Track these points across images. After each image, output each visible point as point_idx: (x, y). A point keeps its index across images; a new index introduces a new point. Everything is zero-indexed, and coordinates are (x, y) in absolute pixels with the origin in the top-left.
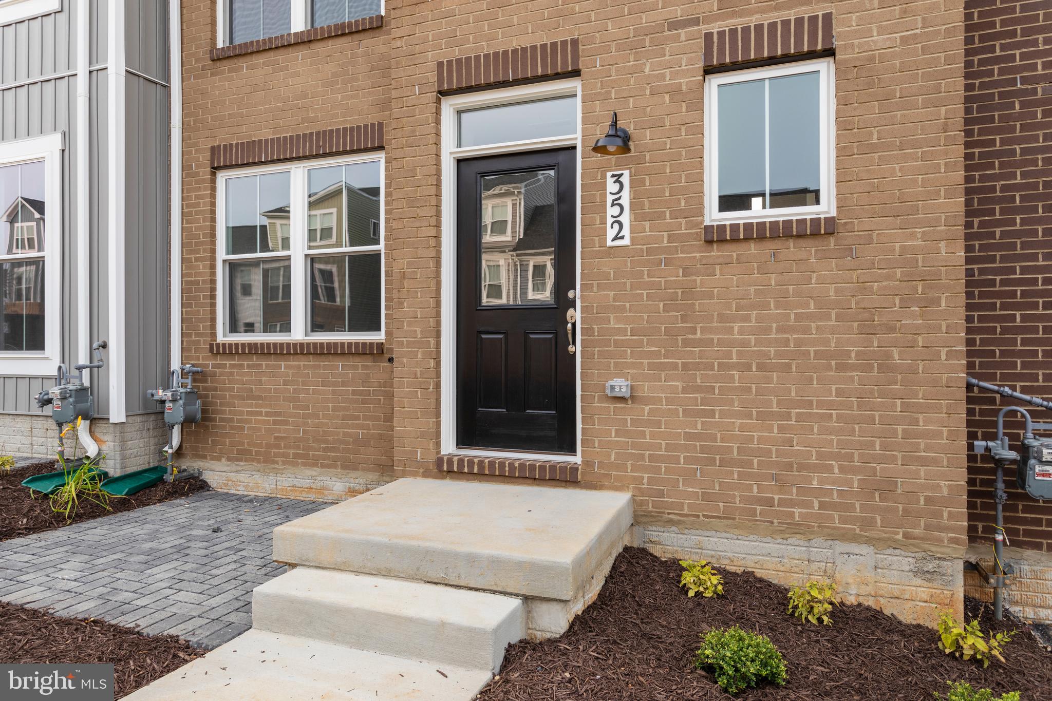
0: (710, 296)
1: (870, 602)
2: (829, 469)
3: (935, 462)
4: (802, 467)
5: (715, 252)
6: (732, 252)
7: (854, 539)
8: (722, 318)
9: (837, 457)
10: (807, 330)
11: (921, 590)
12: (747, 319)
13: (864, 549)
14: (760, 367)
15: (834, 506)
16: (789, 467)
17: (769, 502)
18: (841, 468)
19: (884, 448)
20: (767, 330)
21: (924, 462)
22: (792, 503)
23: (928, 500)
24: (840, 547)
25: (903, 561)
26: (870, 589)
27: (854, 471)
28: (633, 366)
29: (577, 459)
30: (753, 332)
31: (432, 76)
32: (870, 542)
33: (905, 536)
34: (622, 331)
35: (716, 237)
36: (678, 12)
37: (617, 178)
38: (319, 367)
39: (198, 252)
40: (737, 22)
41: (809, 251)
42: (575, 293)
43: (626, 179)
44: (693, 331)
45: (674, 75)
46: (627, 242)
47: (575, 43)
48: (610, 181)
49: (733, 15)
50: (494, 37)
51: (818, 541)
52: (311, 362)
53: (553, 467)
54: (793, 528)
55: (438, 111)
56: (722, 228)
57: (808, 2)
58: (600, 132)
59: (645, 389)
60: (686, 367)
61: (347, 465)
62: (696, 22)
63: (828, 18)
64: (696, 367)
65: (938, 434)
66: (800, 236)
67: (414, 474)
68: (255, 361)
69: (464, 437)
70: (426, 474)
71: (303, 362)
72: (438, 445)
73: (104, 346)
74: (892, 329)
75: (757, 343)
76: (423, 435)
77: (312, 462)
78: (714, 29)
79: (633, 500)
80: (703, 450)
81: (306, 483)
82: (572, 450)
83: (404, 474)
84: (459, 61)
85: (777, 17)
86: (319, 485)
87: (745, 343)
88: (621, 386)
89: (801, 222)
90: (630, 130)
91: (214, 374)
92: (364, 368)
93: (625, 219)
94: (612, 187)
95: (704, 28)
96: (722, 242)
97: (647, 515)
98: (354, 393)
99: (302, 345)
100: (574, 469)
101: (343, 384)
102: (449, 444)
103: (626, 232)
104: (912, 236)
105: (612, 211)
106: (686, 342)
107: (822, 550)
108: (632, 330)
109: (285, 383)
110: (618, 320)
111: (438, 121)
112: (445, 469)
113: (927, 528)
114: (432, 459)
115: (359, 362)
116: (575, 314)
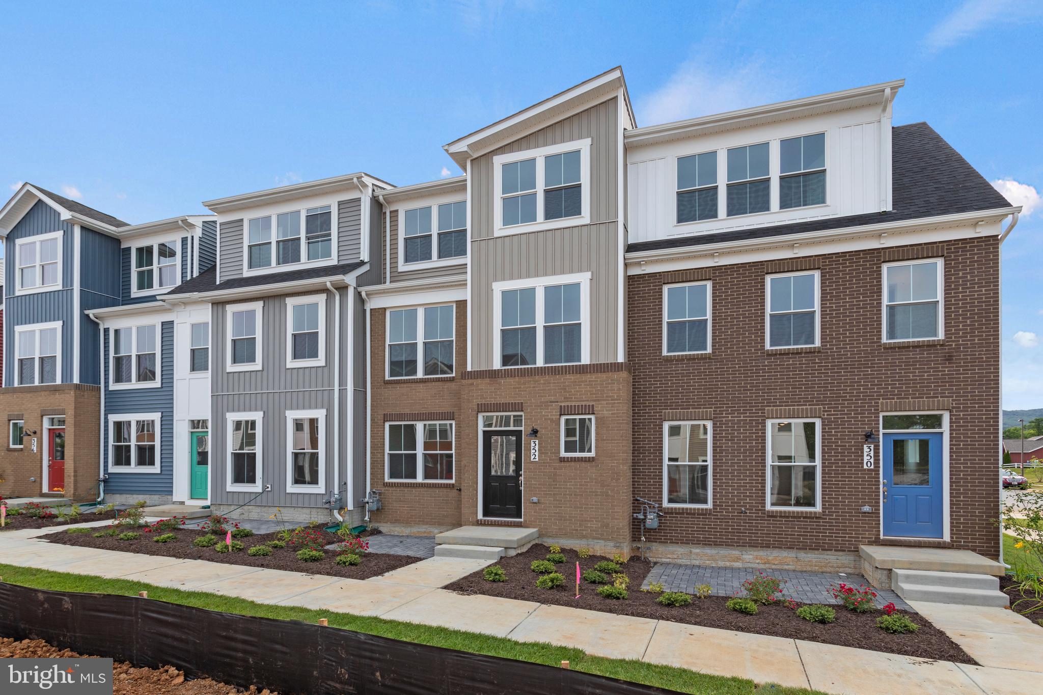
0: (561, 476)
1: (603, 555)
2: (593, 521)
3: (619, 519)
4: (586, 521)
5: (562, 464)
6: (567, 464)
7: (599, 539)
8: (564, 481)
9: (595, 518)
10: (587, 485)
11: (615, 551)
12: (571, 482)
13: (602, 541)
14: (575, 494)
15: (594, 531)
16: (582, 520)
17: (577, 530)
18: (596, 521)
20: (577, 485)
21: (617, 519)
22: (583, 530)
23: (617, 529)
24: (596, 541)
25: (612, 544)
26: (603, 551)
27: (599, 521)
28: (539, 494)
29: (522, 520)
30: (573, 485)
31: (475, 407)
32: (603, 539)
33: (612, 537)
34: (536, 484)
35: (563, 460)
36: (553, 399)
37: (535, 442)
38: (429, 491)
39: (378, 450)
40: (569, 404)
41: (588, 465)
42: (522, 472)
43: (537, 443)
44: (556, 485)
45: (551, 415)
46: (537, 460)
47: (522, 403)
48: (532, 443)
49: (568, 401)
50: (497, 398)
51: (590, 540)
52: (425, 489)
53: (515, 522)
54: (583, 537)
55: (477, 417)
56: (564, 458)
57: (588, 401)
58: (530, 430)
59: (542, 500)
60: (554, 494)
61: (440, 524)
62: (557, 402)
63: (593, 406)
64: (557, 494)
65: (619, 512)
66: (585, 461)
67: (469, 525)
68: (402, 489)
69: (485, 514)
70: (473, 525)
71: (422, 490)
72: (477, 516)
73: (345, 484)
74: (609, 486)
75: (574, 488)
76: (472, 513)
77: (424, 523)
78: (563, 404)
79: (539, 530)
80: (559, 516)
81: (423, 530)
82: (521, 518)
83: (465, 525)
84: (484, 404)
85: (580, 404)
86: (428, 531)
87: (571, 488)
88: (535, 499)
89: (585, 458)
90: (539, 429)
91: (385, 493)
92: (447, 492)
93: (537, 454)
94: (533, 445)
95: (560, 404)
96: (564, 461)
97: (543, 534)
98: (443, 500)
99: (422, 484)
100: (521, 522)
101: (438, 497)
102: (480, 516)
103: (537, 457)
104: (614, 463)
105: (533, 451)
106: (554, 488)
107: (591, 542)
108: (539, 484)
109: (415, 496)
110: (534, 481)
111: (477, 420)
112: (479, 523)
113: (617, 535)
114: (475, 520)
115: (445, 490)
116: (522, 478)
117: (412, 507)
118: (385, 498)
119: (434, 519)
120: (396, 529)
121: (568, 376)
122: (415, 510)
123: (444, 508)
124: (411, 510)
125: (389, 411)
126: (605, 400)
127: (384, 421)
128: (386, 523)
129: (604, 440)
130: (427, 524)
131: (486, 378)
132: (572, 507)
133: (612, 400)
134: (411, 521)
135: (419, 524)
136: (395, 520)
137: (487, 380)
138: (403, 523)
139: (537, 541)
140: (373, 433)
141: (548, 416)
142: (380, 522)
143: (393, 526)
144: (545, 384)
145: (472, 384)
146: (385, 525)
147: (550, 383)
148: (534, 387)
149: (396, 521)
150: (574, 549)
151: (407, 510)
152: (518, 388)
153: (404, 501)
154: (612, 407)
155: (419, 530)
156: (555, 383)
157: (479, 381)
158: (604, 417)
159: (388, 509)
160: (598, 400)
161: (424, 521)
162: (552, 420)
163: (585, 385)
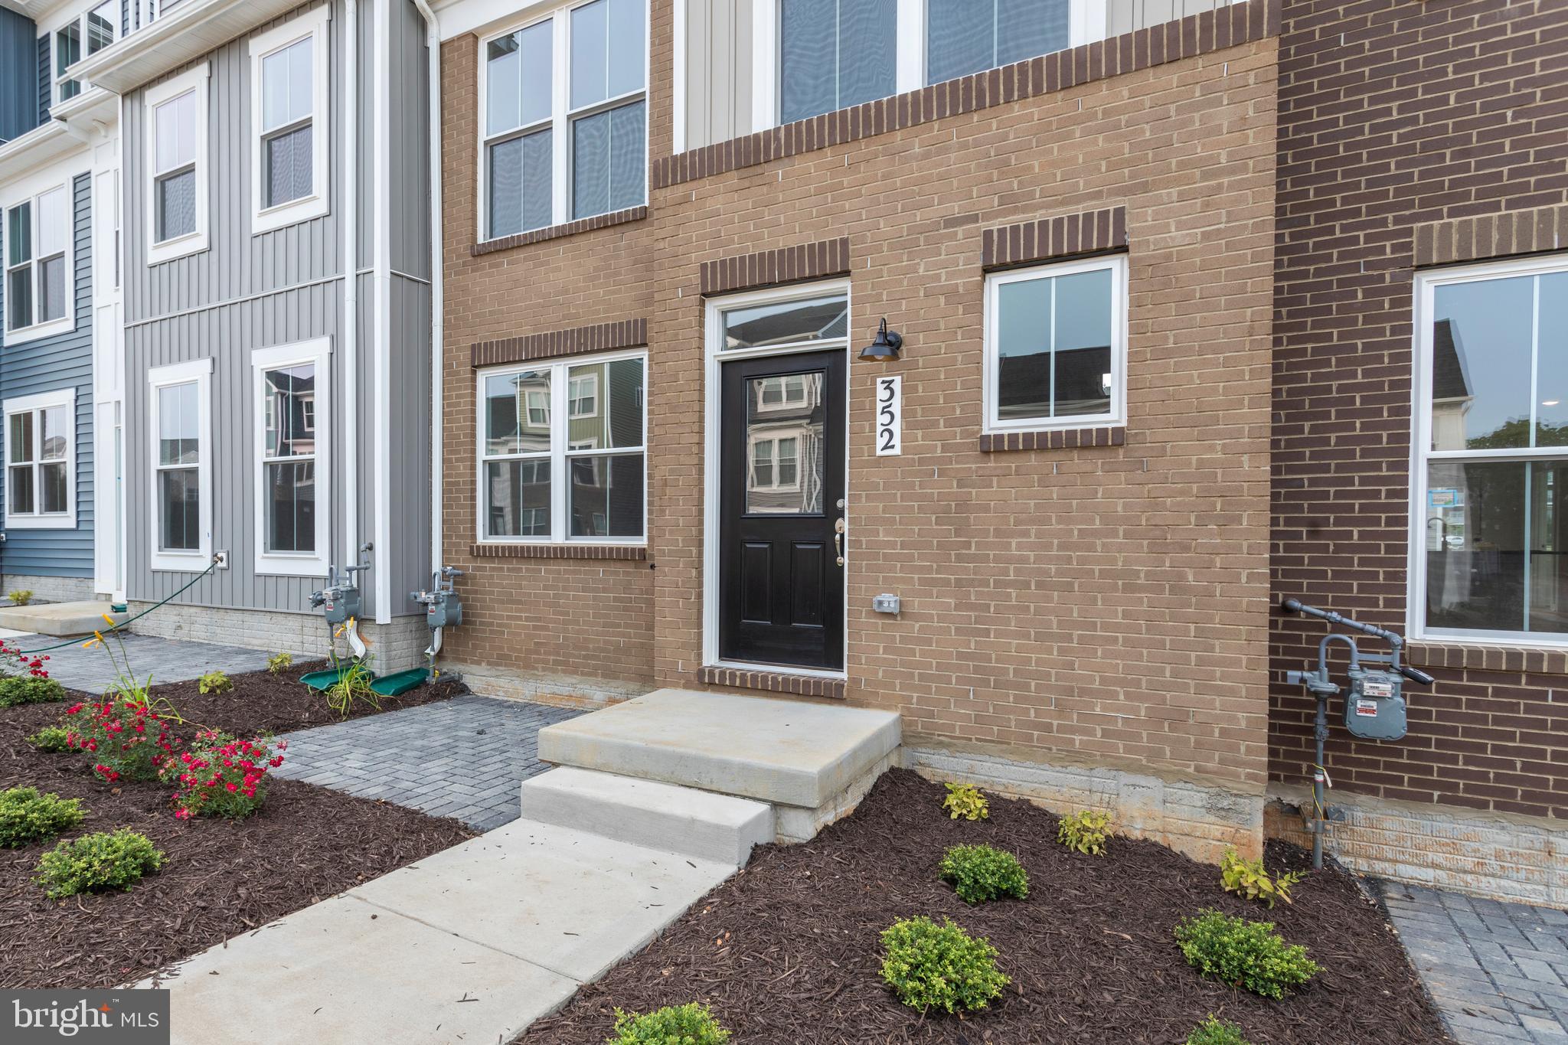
0: (986, 509)
1: (1158, 838)
2: (1114, 695)
3: (1232, 692)
4: (1083, 692)
5: (992, 463)
6: (1011, 463)
7: (1141, 770)
8: (998, 533)
9: (1122, 682)
10: (1091, 547)
11: (1214, 827)
12: (1026, 534)
13: (1153, 782)
14: (1040, 585)
15: (1118, 734)
16: (1070, 691)
17: (1048, 728)
18: (1127, 695)
19: (1175, 674)
20: (1048, 546)
21: (1220, 691)
22: (1073, 730)
23: (1224, 732)
24: (1125, 778)
25: (1194, 797)
26: (1157, 824)
27: (1141, 698)
28: (903, 580)
29: (843, 676)
30: (1031, 547)
31: (696, 278)
32: (1158, 773)
33: (1198, 769)
34: (893, 545)
35: (993, 447)
36: (955, 209)
37: (888, 385)
38: (580, 572)
39: (459, 452)
40: (1020, 219)
41: (1095, 463)
42: (844, 503)
43: (897, 386)
44: (968, 545)
45: (950, 276)
46: (897, 451)
47: (844, 242)
48: (880, 387)
49: (1015, 211)
50: (760, 237)
51: (1100, 771)
52: (572, 566)
53: (818, 683)
54: (1073, 757)
55: (702, 315)
56: (999, 438)
57: (1098, 195)
58: (870, 336)
59: (916, 605)
60: (959, 583)
61: (610, 674)
62: (974, 219)
63: (1120, 213)
64: (971, 583)
65: (1237, 663)
66: (1086, 447)
67: (675, 685)
68: (515, 564)
69: (730, 648)
70: (687, 686)
71: (562, 567)
72: (700, 656)
73: (371, 548)
74: (1186, 548)
75: (1038, 559)
76: (684, 646)
77: (572, 669)
78: (995, 226)
79: (901, 719)
80: (976, 670)
81: (566, 690)
82: (839, 666)
83: (664, 685)
84: (723, 262)
85: (1063, 212)
86: (579, 693)
87: (1024, 560)
88: (889, 601)
89: (1086, 433)
90: (903, 334)
91: (474, 577)
92: (626, 573)
93: (896, 427)
94: (882, 393)
95: (983, 226)
96: (1000, 451)
97: (917, 735)
98: (615, 599)
99: (562, 549)
100: (840, 686)
101: (605, 590)
102: (711, 656)
103: (897, 441)
104: (1212, 449)
105: (882, 419)
106: (959, 558)
107: (1105, 780)
108: (903, 546)
109: (545, 588)
110: (887, 533)
111: (701, 324)
112: (706, 682)
113: (1222, 761)
114: (693, 669)
115: (620, 568)
116: (843, 525)
117: (539, 619)
118: (476, 592)
119: (593, 657)
120: (502, 682)
121: (1017, 109)
122: (546, 629)
123: (619, 626)
124: (535, 628)
125: (483, 336)
126: (1177, 181)
127: (475, 368)
128: (478, 663)
129: (1168, 354)
130: (575, 673)
131: (729, 170)
132: (1027, 636)
133: (1206, 176)
134: (537, 661)
135: (555, 671)
136: (500, 657)
137: (732, 179)
138: (518, 667)
139: (893, 761)
140: (449, 405)
141: (938, 278)
142: (464, 661)
143: (494, 672)
144: (926, 156)
145: (686, 200)
146: (474, 668)
147: (946, 150)
148: (885, 177)
149: (501, 661)
150: (1035, 802)
151: (527, 627)
152: (832, 189)
153: (519, 602)
154: (1206, 206)
155: (556, 689)
156: (964, 146)
157: (707, 185)
158: (1168, 257)
159: (482, 623)
160: (1145, 187)
161: (566, 663)
162: (951, 294)
163: (1086, 133)
